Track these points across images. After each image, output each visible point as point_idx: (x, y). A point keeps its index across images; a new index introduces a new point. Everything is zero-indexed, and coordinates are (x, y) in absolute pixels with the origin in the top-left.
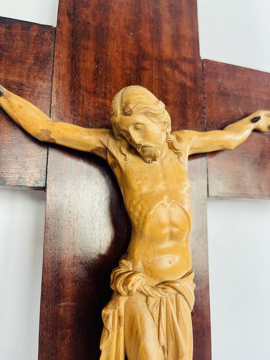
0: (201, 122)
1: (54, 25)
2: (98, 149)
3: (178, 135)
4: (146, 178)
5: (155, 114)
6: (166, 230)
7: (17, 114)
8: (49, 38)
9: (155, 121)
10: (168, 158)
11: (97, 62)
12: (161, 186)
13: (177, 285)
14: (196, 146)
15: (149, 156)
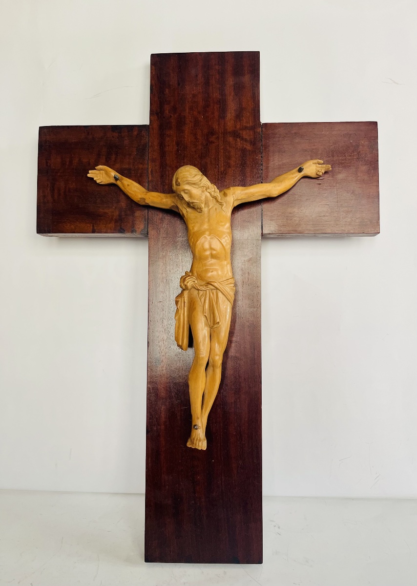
1: (148, 124)
3: (226, 192)
4: (197, 222)
5: (194, 183)
6: (208, 253)
7: (127, 190)
8: (145, 134)
10: (214, 208)
11: (178, 144)
12: (206, 226)
13: (215, 284)
14: (240, 198)
15: (198, 208)
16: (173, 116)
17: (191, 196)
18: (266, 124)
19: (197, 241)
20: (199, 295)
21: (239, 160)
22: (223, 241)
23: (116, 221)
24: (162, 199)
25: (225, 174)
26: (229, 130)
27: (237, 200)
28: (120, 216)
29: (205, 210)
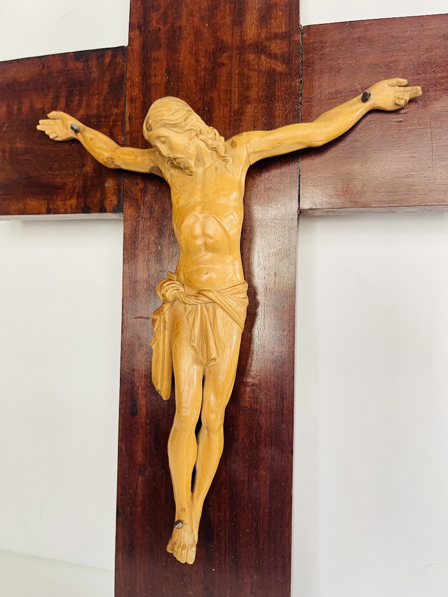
0: (294, 116)
2: (153, 167)
4: (184, 191)
5: (174, 124)
6: (199, 242)
7: (90, 147)
8: (121, 60)
9: (178, 131)
11: (168, 72)
12: (197, 198)
13: (210, 294)
14: (258, 149)
15: (186, 168)
16: (162, 28)
18: (309, 27)
19: (182, 222)
20: (185, 312)
21: (263, 91)
22: (225, 222)
23: (78, 197)
24: (137, 157)
25: (242, 114)
26: (247, 43)
27: (254, 153)
28: (84, 187)
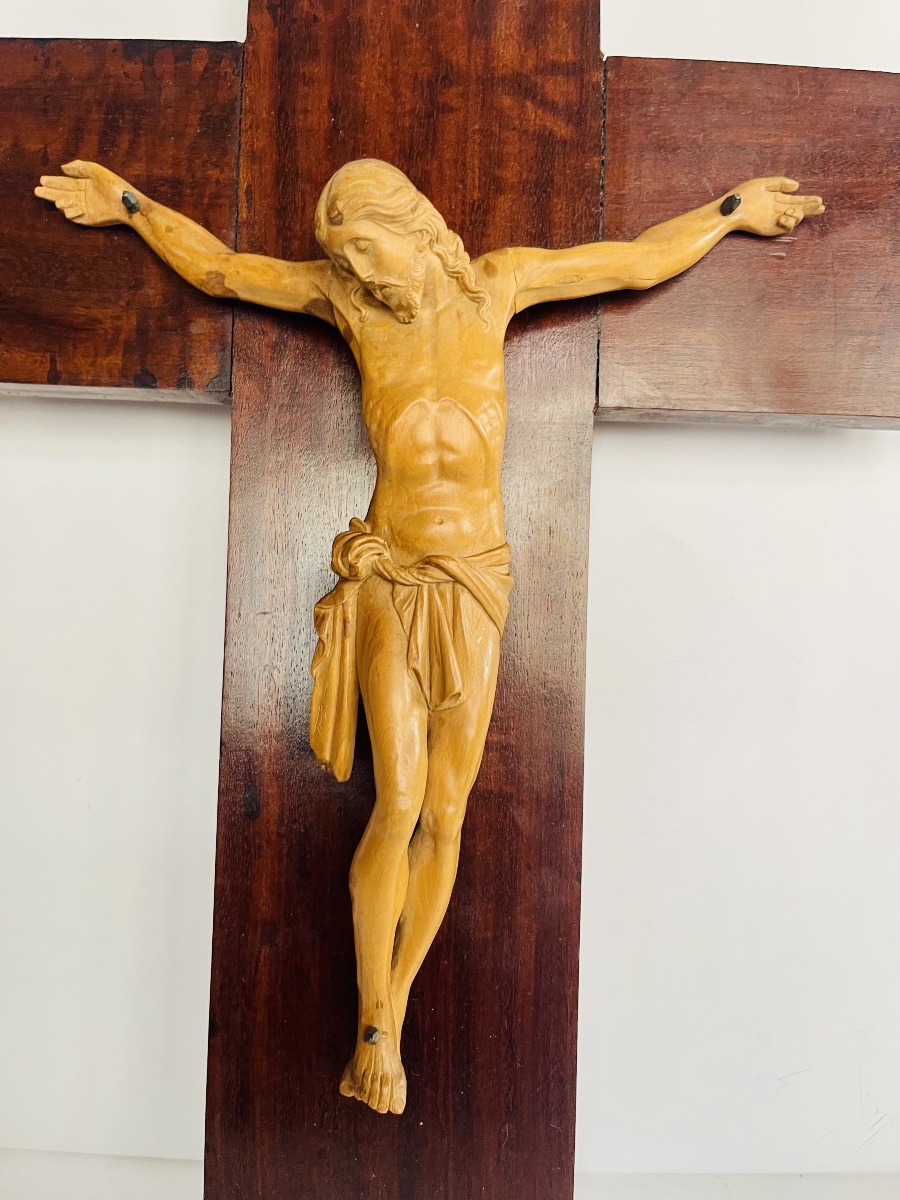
0: (588, 228)
1: (240, 36)
2: (314, 302)
3: (490, 260)
4: (396, 355)
5: (393, 217)
6: (430, 459)
8: (229, 70)
9: (395, 230)
10: (454, 312)
11: (334, 108)
12: (424, 369)
13: (451, 566)
14: (536, 283)
15: (400, 307)
16: (321, 15)
17: (378, 263)
18: (617, 61)
19: (395, 416)
20: (394, 600)
21: (530, 171)
22: (482, 421)
23: (128, 349)
24: (280, 276)
25: (486, 212)
26: (499, 73)
27: (528, 289)
28: (141, 331)
29: (424, 315)
